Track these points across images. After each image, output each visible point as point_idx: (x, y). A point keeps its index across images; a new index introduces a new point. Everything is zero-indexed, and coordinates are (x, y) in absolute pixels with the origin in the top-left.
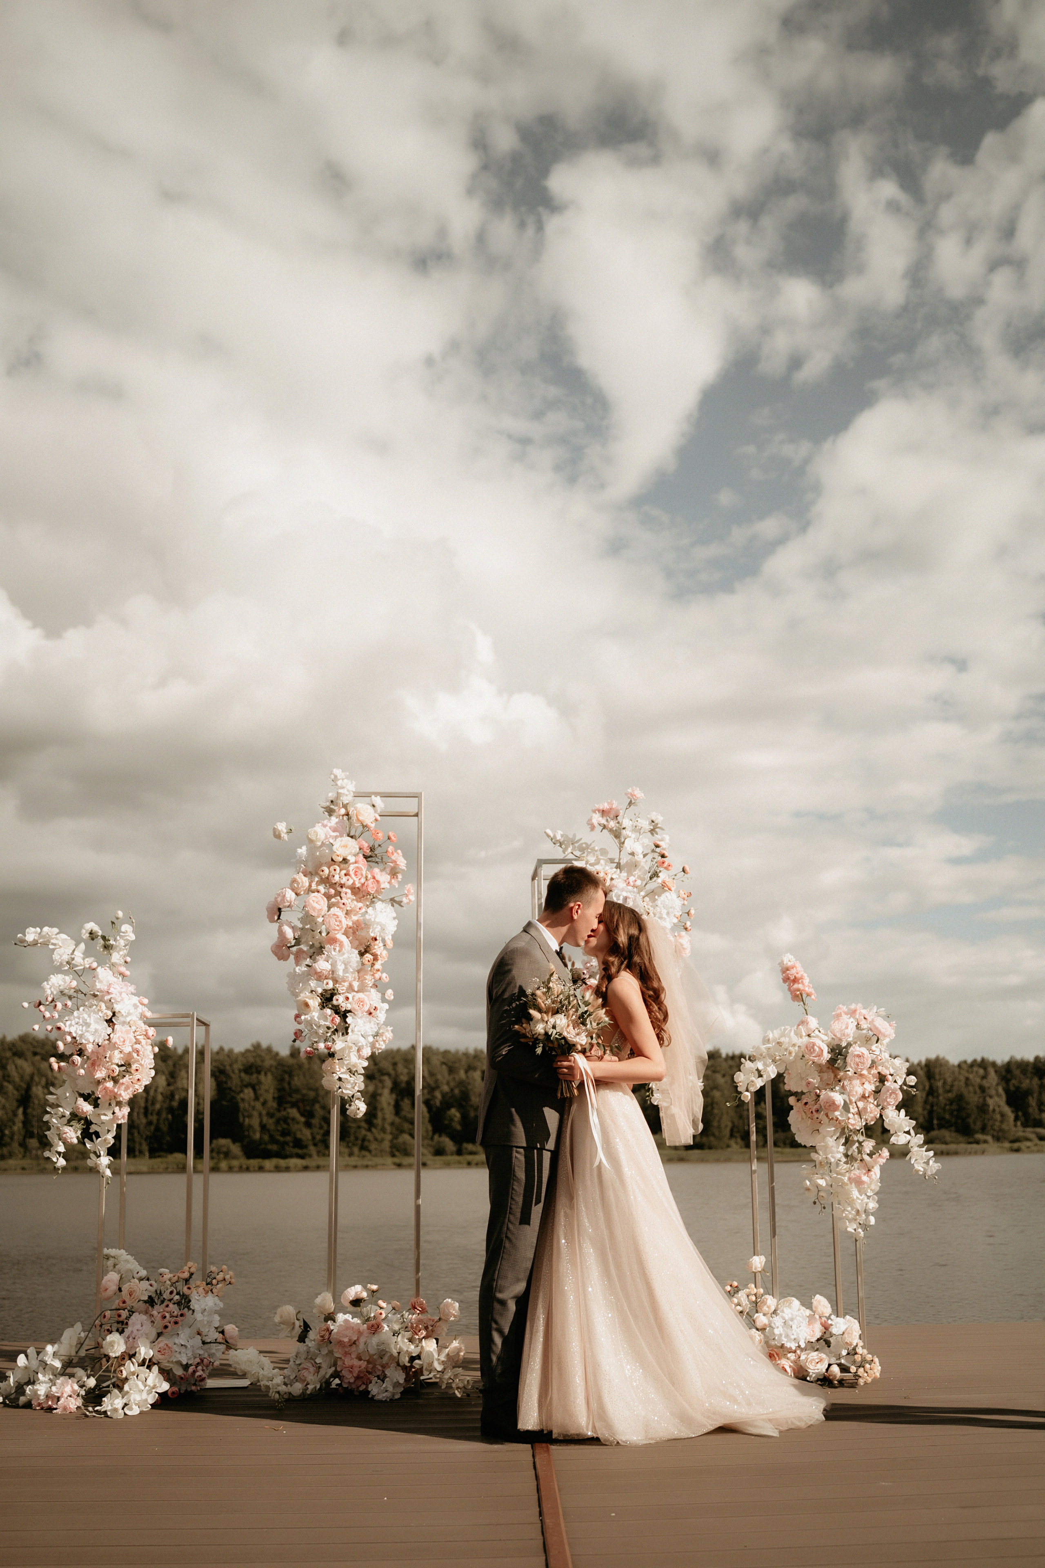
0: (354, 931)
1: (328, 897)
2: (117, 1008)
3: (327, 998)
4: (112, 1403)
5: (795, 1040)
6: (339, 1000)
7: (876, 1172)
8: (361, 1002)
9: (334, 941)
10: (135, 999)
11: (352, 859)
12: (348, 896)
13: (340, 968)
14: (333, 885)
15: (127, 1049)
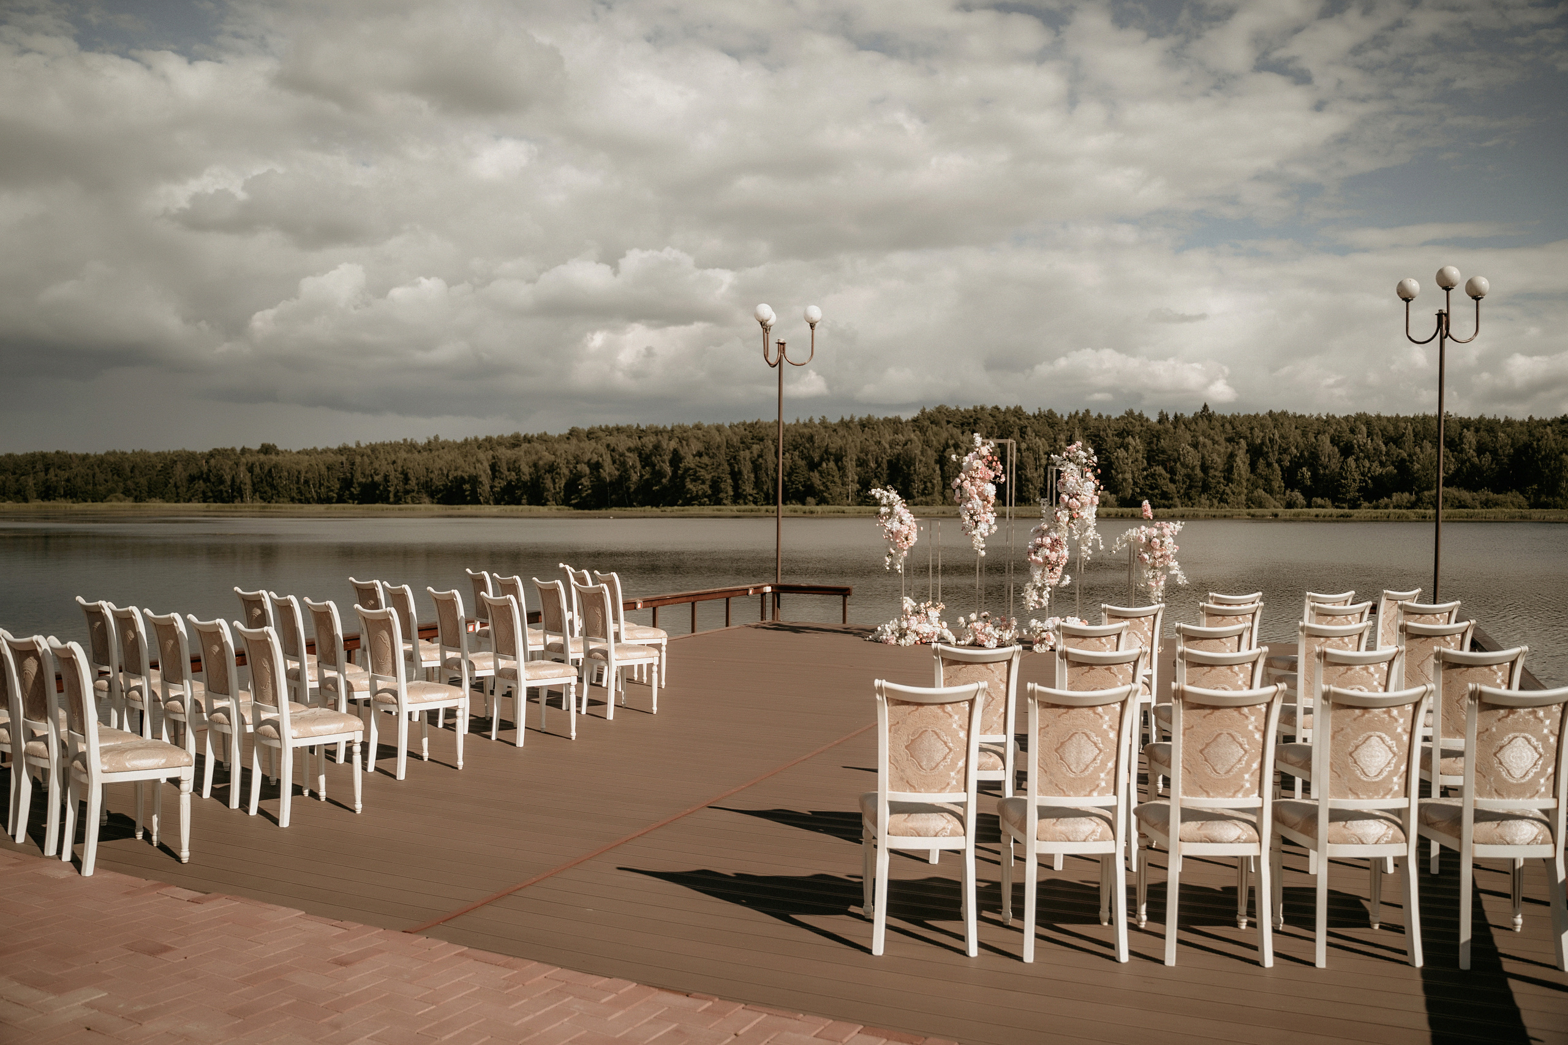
0: (980, 494)
1: (971, 481)
2: (903, 518)
3: (972, 516)
4: (902, 642)
5: (1135, 535)
6: (975, 517)
7: (1162, 583)
8: (984, 517)
9: (973, 497)
10: (909, 515)
11: (980, 467)
12: (978, 482)
13: (975, 507)
14: (973, 478)
15: (906, 532)
